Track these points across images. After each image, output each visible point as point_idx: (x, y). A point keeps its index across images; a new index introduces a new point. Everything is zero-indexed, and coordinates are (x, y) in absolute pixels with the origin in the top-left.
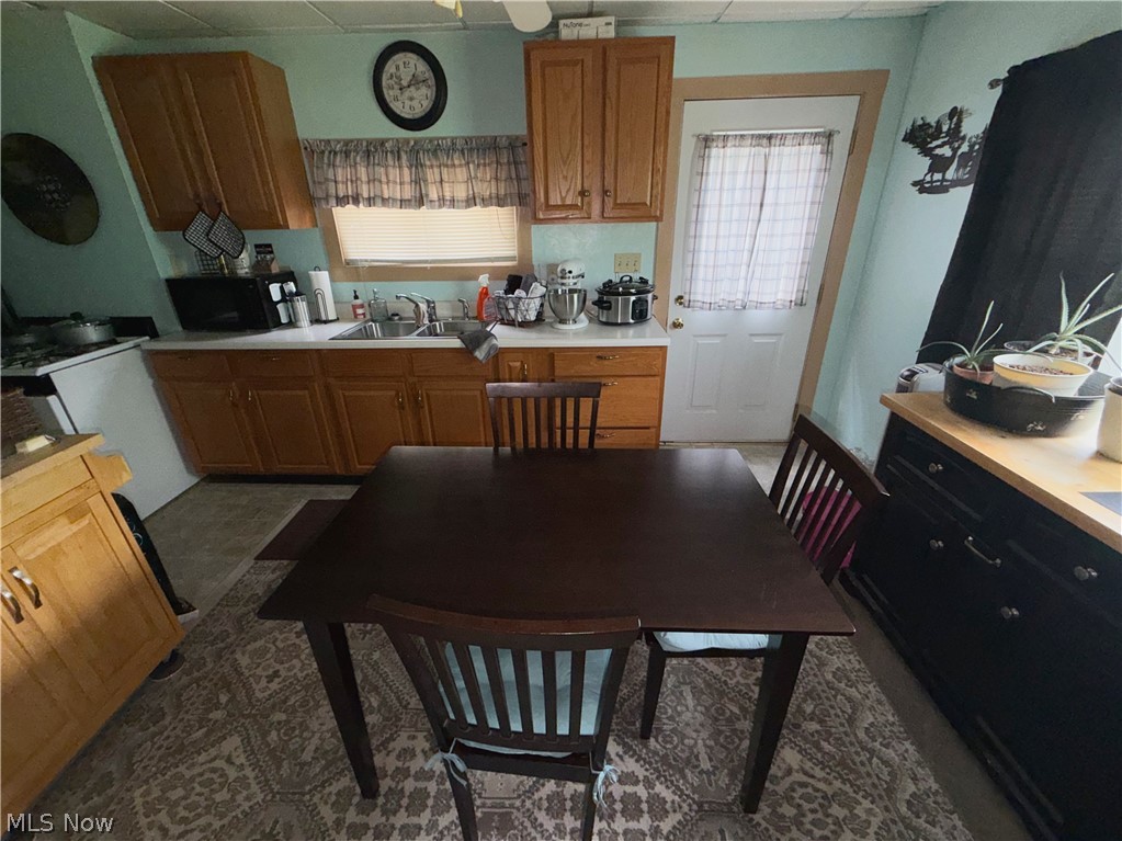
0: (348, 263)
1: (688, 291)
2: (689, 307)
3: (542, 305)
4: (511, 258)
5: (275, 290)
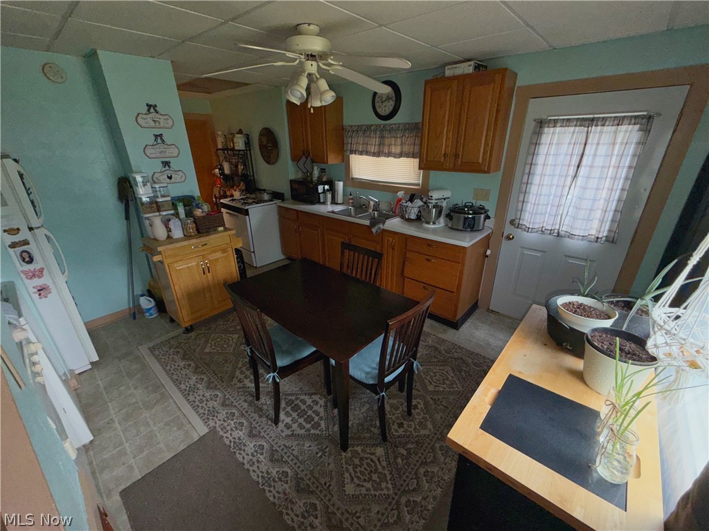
0: (353, 179)
1: (518, 217)
2: (518, 228)
3: (420, 211)
4: (418, 185)
5: (320, 188)
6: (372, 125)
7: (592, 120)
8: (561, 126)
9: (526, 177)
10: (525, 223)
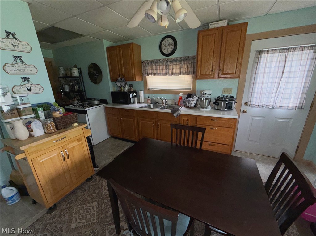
0: (148, 89)
1: (250, 101)
2: (249, 106)
3: (197, 102)
4: (190, 89)
5: (131, 95)
6: (161, 59)
7: (288, 49)
8: (272, 53)
9: (253, 80)
10: (254, 103)
